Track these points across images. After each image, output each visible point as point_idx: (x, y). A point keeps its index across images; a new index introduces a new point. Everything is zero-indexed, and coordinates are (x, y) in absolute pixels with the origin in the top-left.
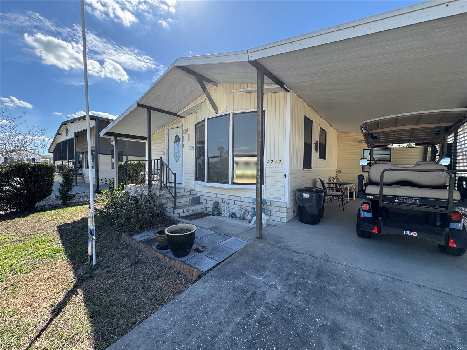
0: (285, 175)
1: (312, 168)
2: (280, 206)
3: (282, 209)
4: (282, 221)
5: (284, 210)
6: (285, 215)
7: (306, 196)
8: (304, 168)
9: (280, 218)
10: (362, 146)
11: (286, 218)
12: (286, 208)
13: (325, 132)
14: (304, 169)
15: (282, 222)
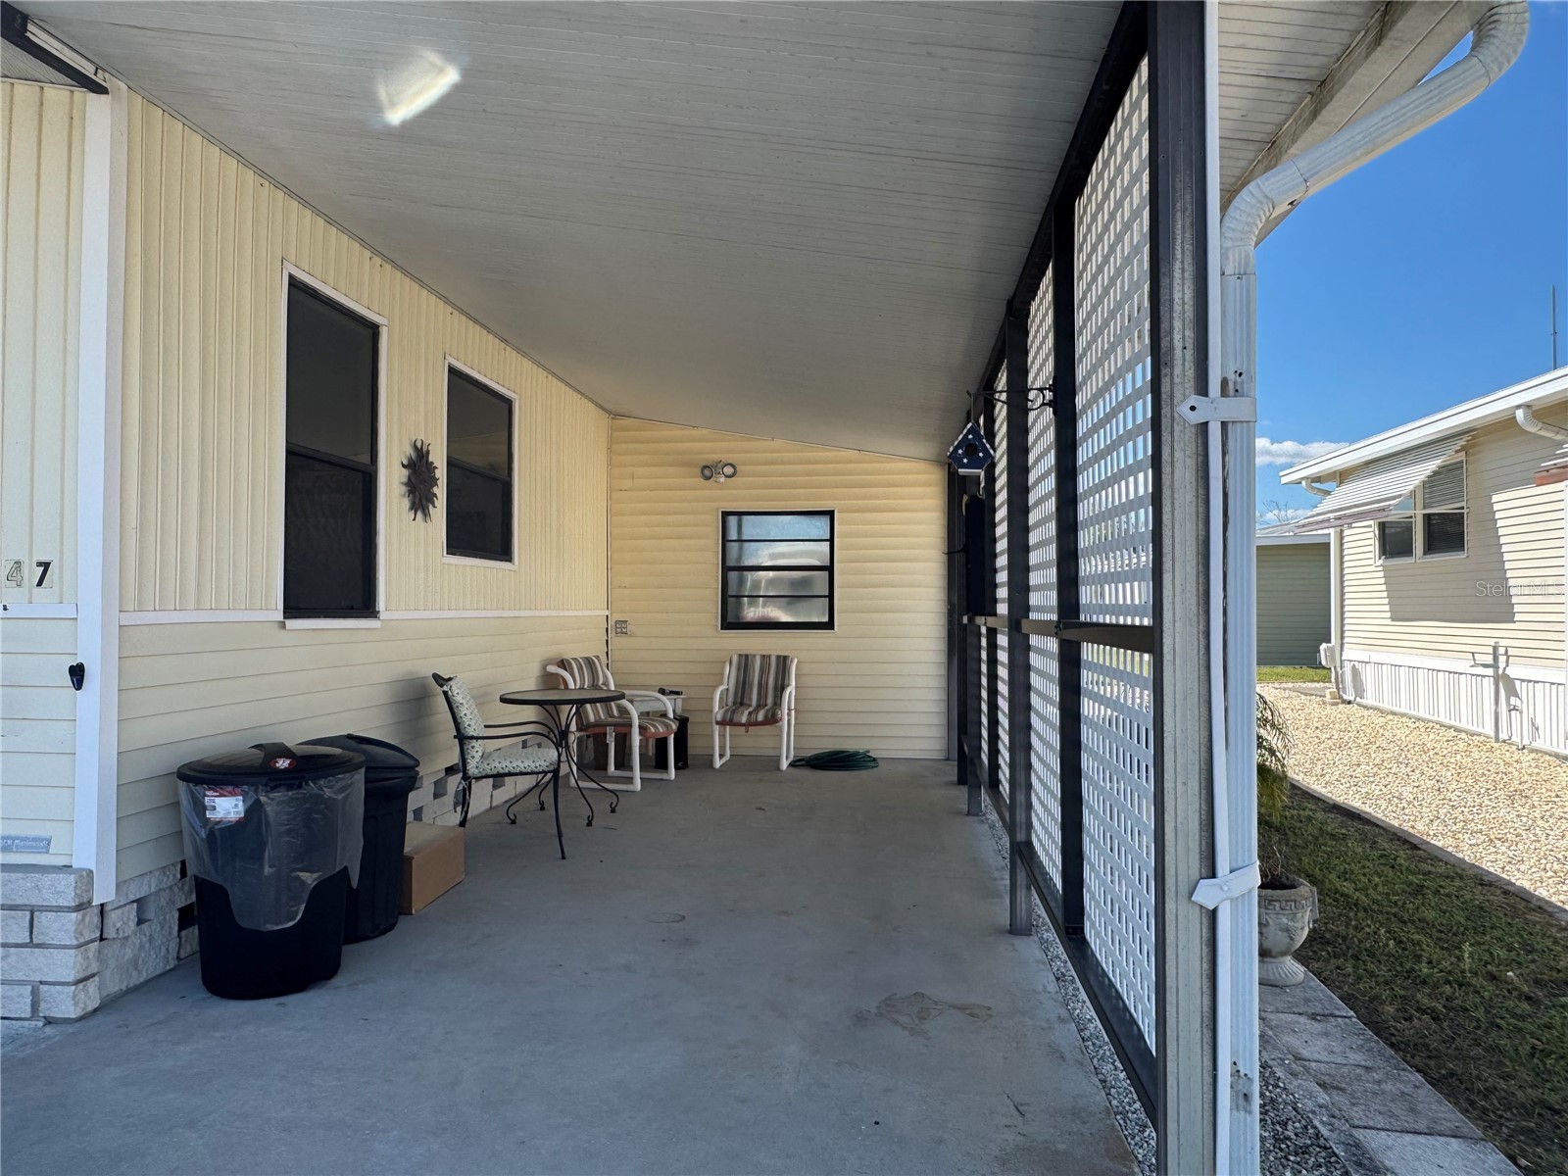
0: (77, 674)
1: (382, 616)
2: (34, 901)
3: (44, 919)
4: (44, 1010)
5: (61, 928)
6: (64, 965)
7: (227, 807)
8: (286, 617)
9: (35, 993)
10: (719, 492)
11: (77, 982)
12: (79, 908)
13: (505, 406)
14: (291, 624)
15: (49, 1021)
